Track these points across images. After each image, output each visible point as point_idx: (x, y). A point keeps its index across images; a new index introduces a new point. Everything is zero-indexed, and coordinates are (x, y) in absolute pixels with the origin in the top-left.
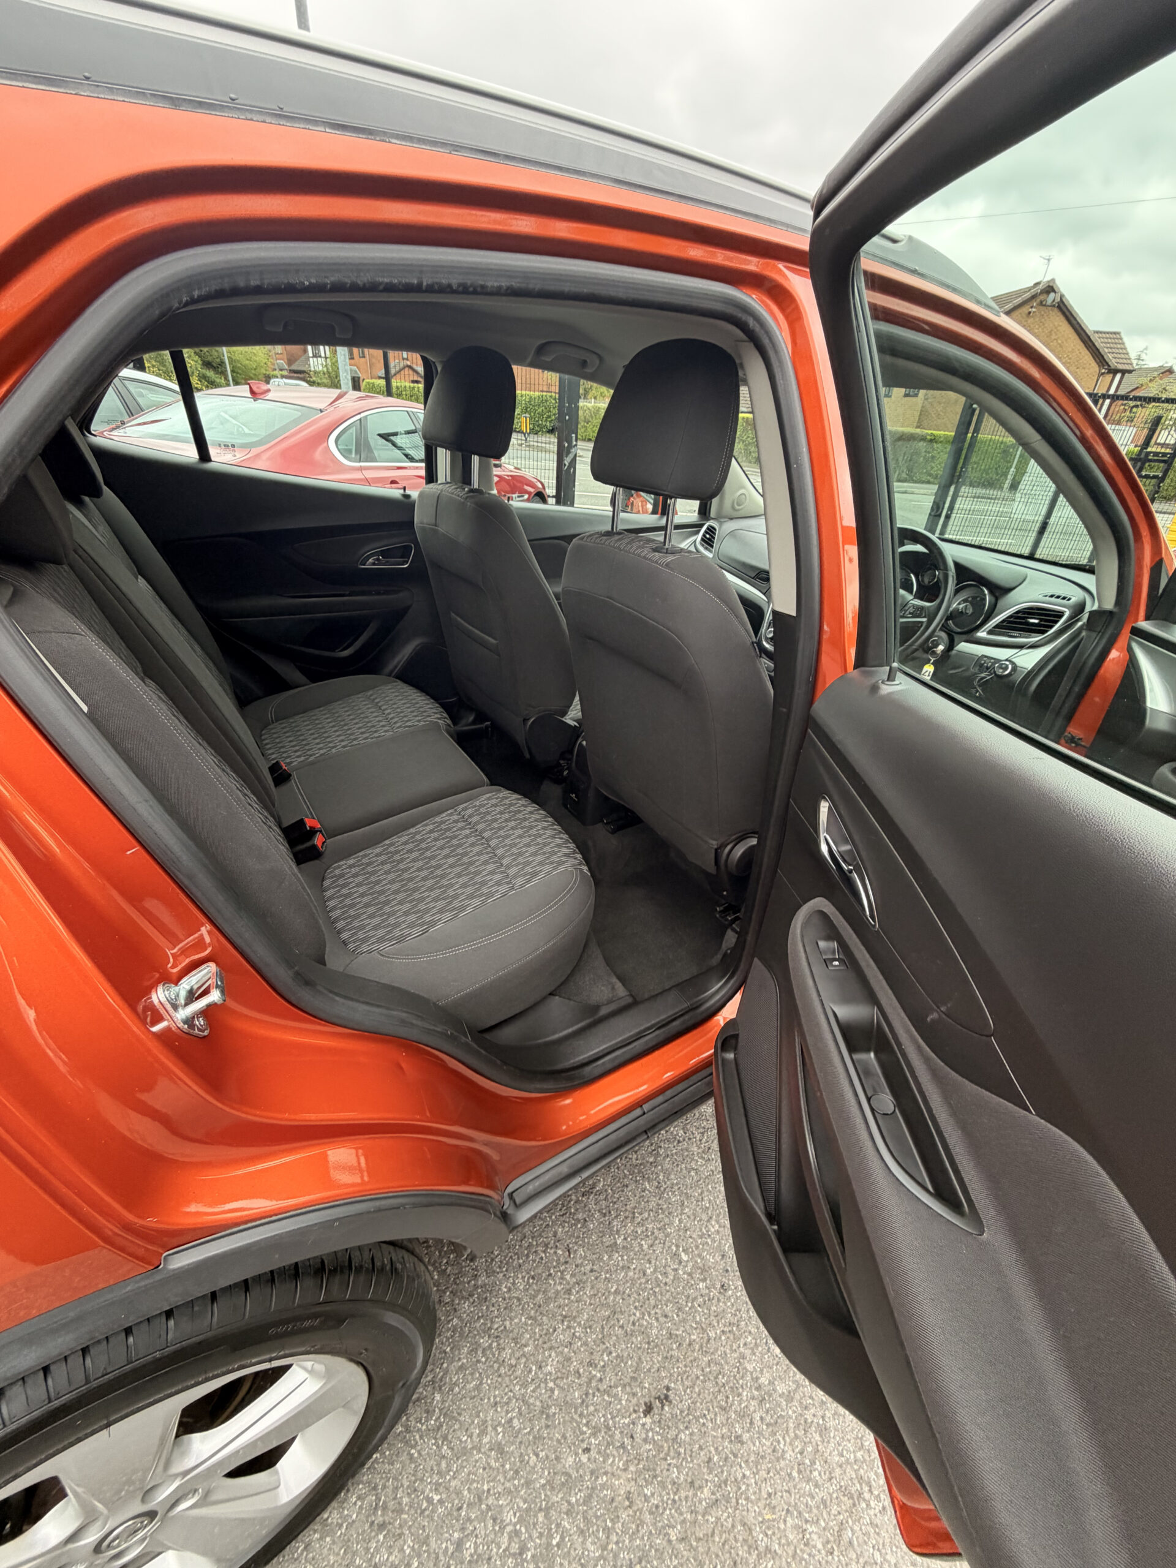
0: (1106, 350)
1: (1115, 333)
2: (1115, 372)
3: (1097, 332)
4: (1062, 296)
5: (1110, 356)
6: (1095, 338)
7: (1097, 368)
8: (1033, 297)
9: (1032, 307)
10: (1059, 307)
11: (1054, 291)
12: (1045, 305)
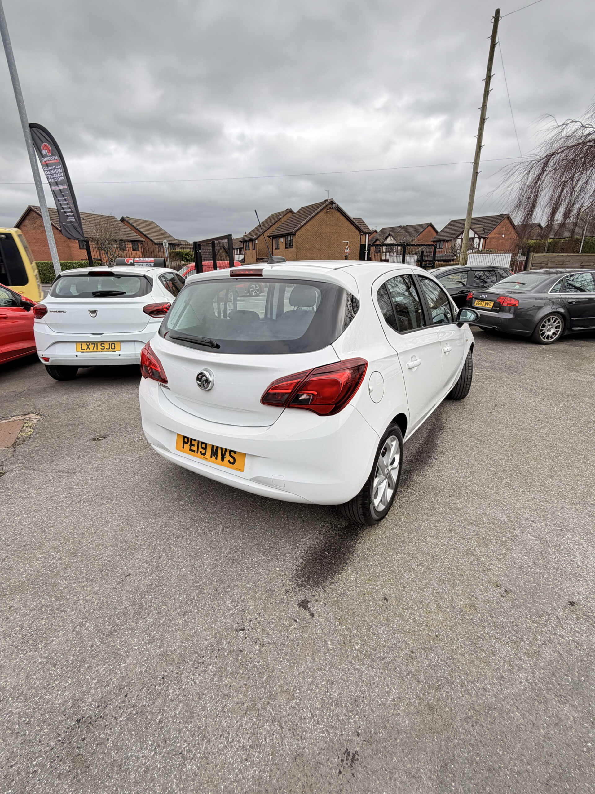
0: (360, 226)
1: (360, 219)
2: (365, 234)
3: (354, 218)
4: (338, 205)
5: (362, 227)
6: (354, 221)
7: (358, 233)
8: (326, 206)
9: (327, 210)
10: (338, 210)
11: (334, 203)
12: (332, 209)
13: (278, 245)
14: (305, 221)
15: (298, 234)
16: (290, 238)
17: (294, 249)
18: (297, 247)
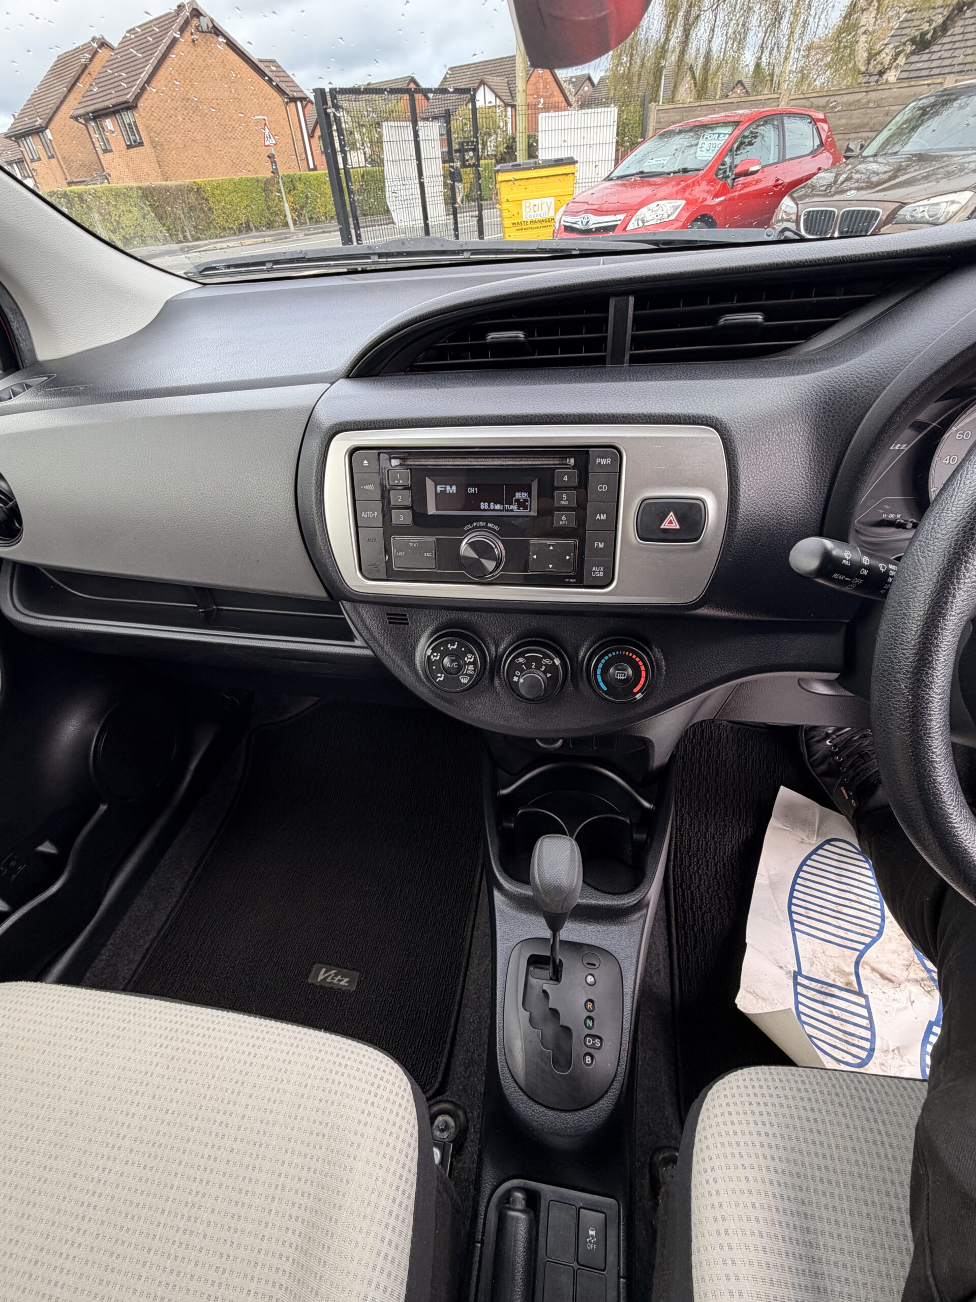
0: (278, 79)
2: (294, 100)
3: (261, 61)
4: (212, 21)
5: (283, 84)
6: (261, 65)
7: (278, 99)
8: (187, 22)
9: (192, 34)
10: (216, 33)
11: (201, 15)
12: (202, 32)
13: (106, 141)
14: (149, 68)
15: (139, 105)
16: (128, 117)
17: (147, 147)
18: (152, 142)
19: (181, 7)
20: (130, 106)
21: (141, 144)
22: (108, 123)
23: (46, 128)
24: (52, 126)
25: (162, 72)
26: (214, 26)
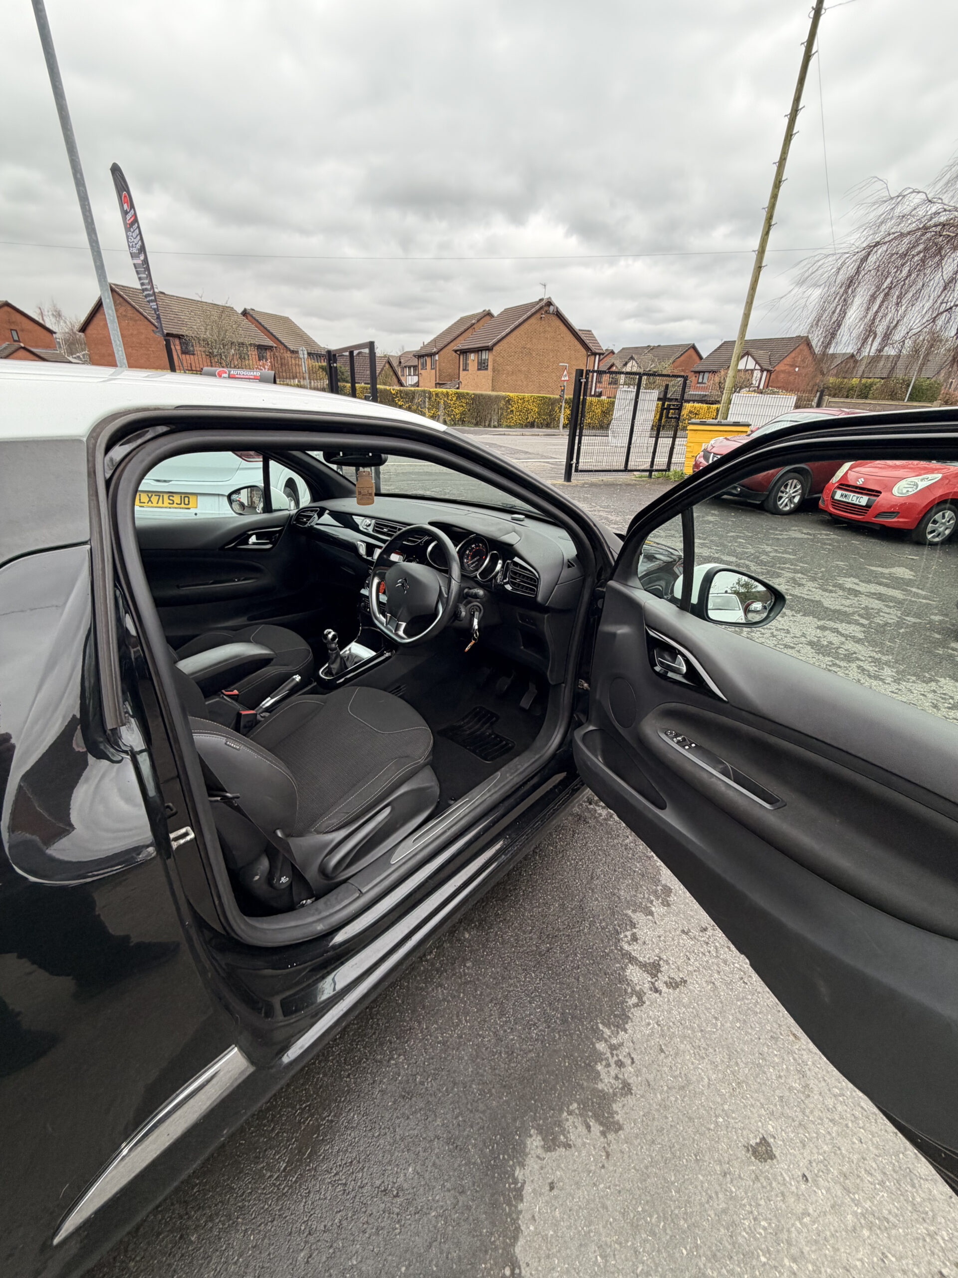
0: (588, 341)
2: (595, 354)
3: (580, 330)
4: (557, 308)
5: (591, 345)
6: (580, 333)
7: (585, 352)
8: (541, 308)
10: (557, 315)
11: (552, 305)
12: (549, 314)
13: (467, 364)
14: (508, 330)
15: (496, 348)
16: (485, 355)
17: (490, 372)
18: (493, 369)
19: (541, 300)
20: (489, 349)
21: (487, 369)
22: (472, 356)
23: (437, 353)
24: (441, 353)
25: (516, 333)
26: (557, 311)
